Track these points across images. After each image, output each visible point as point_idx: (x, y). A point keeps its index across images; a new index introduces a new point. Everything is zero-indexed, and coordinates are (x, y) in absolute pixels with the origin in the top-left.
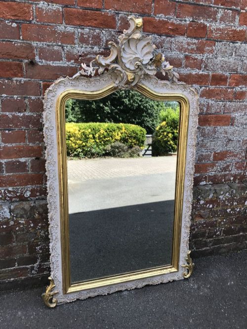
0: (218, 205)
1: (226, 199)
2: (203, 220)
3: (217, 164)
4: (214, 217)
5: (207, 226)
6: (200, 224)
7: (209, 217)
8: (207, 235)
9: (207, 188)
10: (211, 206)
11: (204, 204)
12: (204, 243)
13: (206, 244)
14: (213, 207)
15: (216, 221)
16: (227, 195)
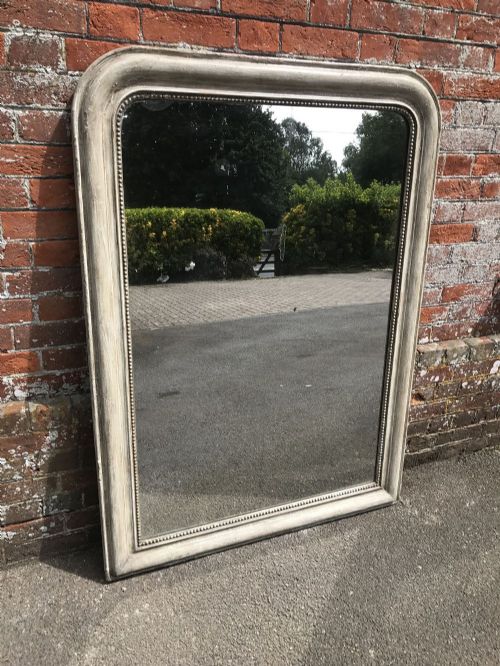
0: (448, 377)
1: (461, 366)
2: (422, 402)
3: (448, 308)
4: (441, 396)
5: (429, 413)
6: (418, 410)
7: (433, 398)
8: (428, 427)
9: (432, 349)
10: (437, 379)
11: (426, 376)
12: (422, 441)
13: (425, 443)
14: (440, 380)
15: (444, 403)
16: (463, 358)
